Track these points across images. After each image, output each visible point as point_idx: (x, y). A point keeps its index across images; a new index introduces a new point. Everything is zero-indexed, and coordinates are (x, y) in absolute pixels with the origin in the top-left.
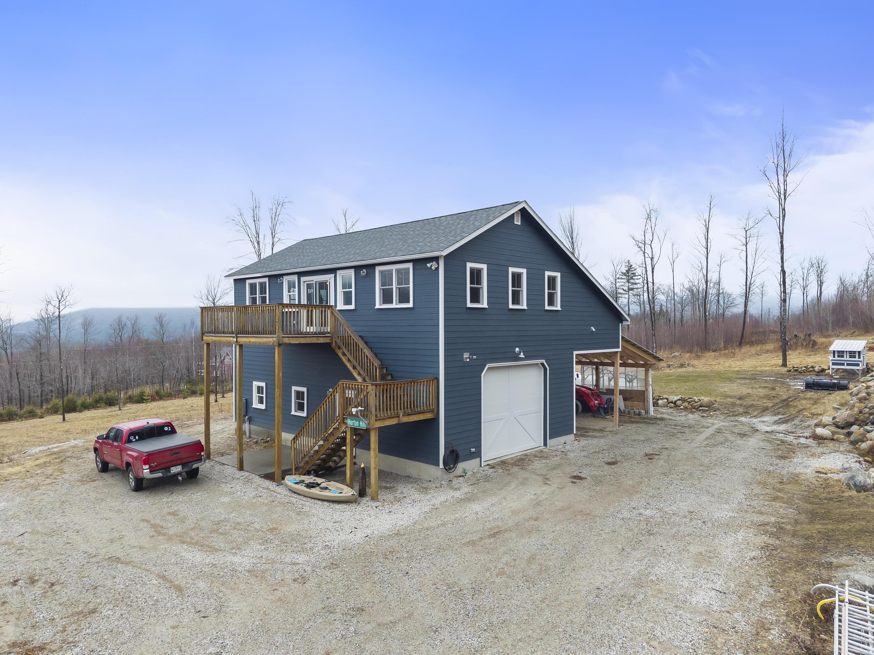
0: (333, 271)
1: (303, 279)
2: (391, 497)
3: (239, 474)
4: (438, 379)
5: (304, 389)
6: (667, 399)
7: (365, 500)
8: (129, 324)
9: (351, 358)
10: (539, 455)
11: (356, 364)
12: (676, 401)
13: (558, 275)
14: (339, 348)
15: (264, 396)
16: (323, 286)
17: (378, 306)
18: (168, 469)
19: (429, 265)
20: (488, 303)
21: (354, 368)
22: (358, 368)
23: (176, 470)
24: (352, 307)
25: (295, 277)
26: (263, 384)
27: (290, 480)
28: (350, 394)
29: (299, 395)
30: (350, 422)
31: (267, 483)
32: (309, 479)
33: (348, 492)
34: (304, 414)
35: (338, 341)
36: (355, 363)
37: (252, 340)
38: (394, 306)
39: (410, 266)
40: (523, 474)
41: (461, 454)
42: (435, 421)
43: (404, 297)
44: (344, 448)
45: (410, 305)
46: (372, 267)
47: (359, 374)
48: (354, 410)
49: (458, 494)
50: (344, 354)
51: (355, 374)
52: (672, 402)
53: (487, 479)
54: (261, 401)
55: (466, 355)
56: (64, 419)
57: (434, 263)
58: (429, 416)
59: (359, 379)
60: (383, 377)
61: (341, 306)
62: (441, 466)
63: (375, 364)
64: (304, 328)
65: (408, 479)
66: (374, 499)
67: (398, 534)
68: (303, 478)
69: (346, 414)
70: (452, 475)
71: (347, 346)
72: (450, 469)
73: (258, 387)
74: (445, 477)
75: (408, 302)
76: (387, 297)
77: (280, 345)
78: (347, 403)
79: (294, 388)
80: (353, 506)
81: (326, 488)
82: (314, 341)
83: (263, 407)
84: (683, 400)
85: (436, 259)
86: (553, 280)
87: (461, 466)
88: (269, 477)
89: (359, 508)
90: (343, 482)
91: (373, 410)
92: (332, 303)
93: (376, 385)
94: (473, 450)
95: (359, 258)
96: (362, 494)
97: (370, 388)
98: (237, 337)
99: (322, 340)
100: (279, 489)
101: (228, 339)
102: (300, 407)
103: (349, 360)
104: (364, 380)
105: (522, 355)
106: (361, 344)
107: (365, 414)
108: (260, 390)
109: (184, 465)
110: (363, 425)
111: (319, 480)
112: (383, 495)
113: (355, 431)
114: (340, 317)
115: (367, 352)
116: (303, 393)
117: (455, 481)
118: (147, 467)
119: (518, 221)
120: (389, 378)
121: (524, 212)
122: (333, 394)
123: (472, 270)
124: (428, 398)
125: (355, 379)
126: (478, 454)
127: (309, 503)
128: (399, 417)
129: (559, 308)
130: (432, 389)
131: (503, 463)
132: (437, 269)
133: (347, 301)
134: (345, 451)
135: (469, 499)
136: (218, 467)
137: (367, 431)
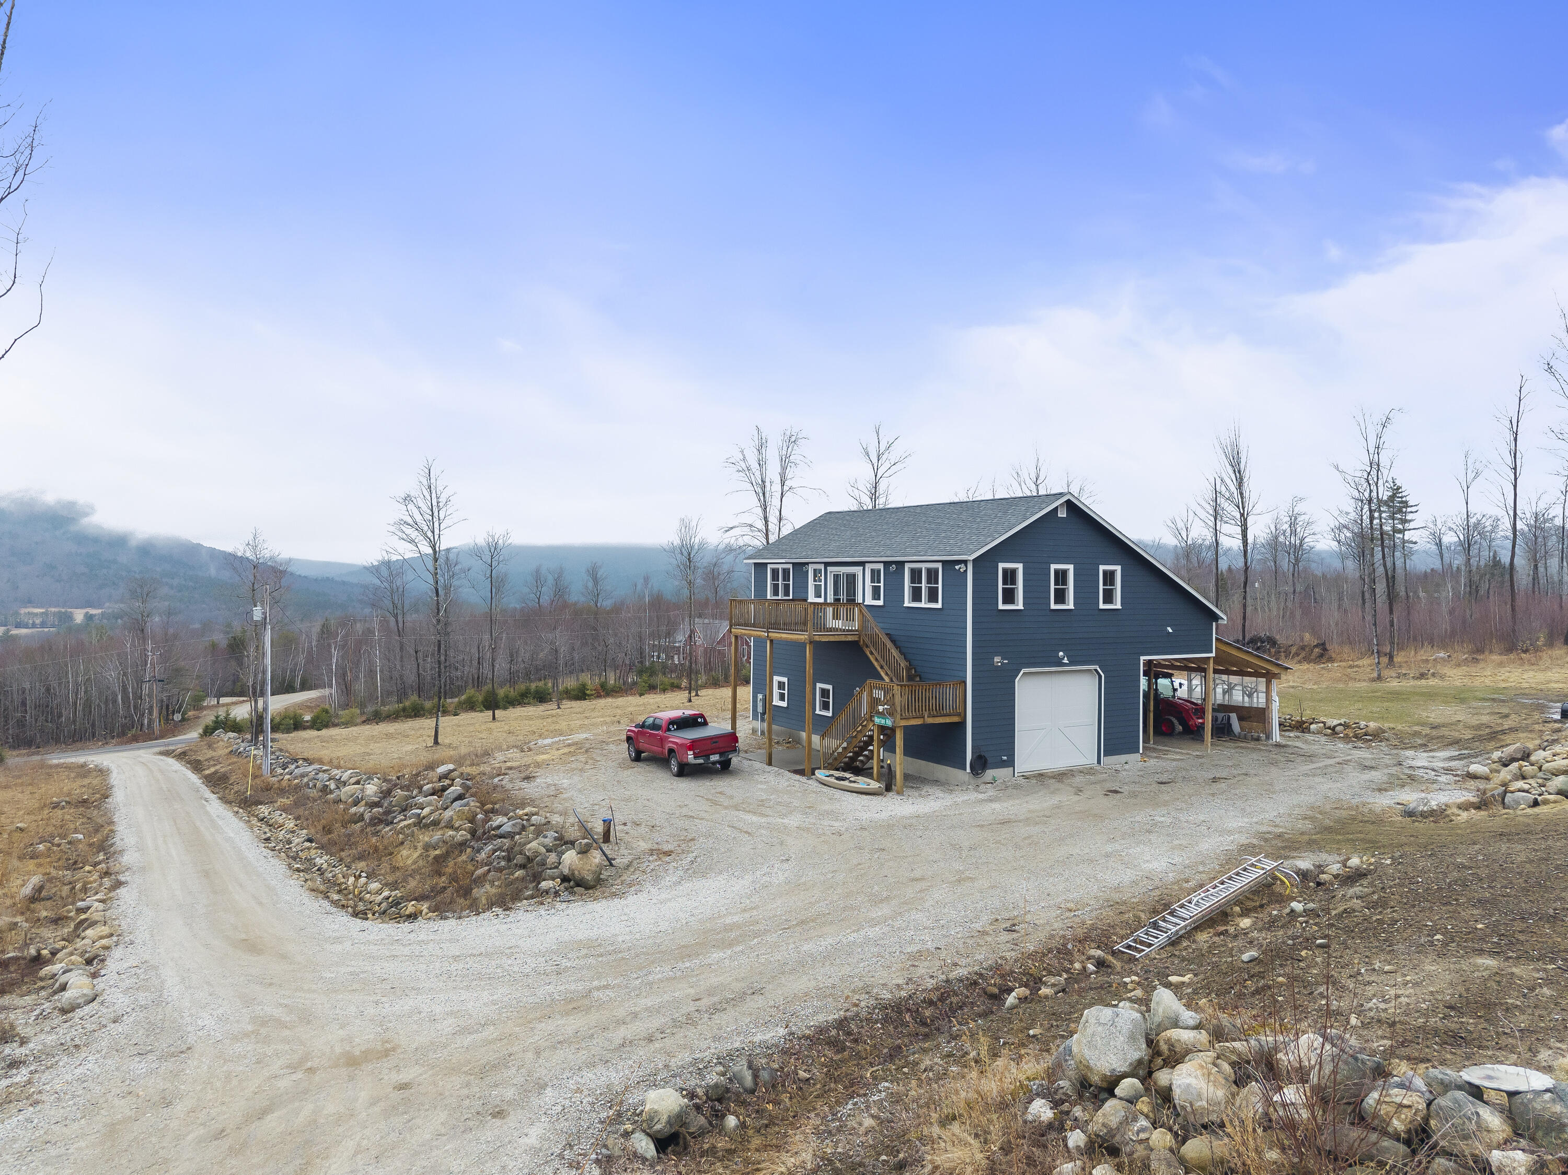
0: (862, 564)
1: (830, 569)
2: (916, 794)
3: (769, 768)
4: (965, 683)
5: (830, 687)
6: (1324, 723)
7: (890, 794)
8: (551, 580)
9: (879, 658)
10: (1087, 771)
11: (884, 664)
12: (1335, 727)
13: (1118, 569)
14: (867, 646)
15: (786, 692)
16: (852, 578)
17: (906, 604)
18: (707, 756)
19: (957, 567)
20: (1024, 605)
21: (882, 667)
22: (885, 667)
23: (715, 758)
24: (880, 603)
25: (822, 567)
26: (785, 680)
27: (820, 774)
28: (879, 694)
29: (825, 693)
30: (877, 720)
31: (798, 777)
32: (837, 774)
33: (874, 785)
34: (829, 714)
35: (866, 640)
36: (882, 662)
37: (784, 636)
38: (923, 605)
39: (939, 566)
40: (1058, 785)
41: (990, 760)
42: (963, 724)
43: (933, 597)
44: (871, 748)
45: (939, 605)
46: (902, 564)
47: (887, 674)
48: (881, 708)
49: (981, 796)
50: (872, 653)
51: (883, 674)
52: (1329, 728)
53: (1016, 787)
54: (782, 697)
55: (997, 659)
56: (494, 718)
57: (963, 565)
58: (956, 719)
59: (887, 679)
60: (910, 678)
61: (869, 601)
62: (968, 770)
63: (902, 665)
64: (831, 623)
65: (936, 782)
66: (898, 793)
67: (918, 816)
68: (832, 772)
69: (873, 712)
70: (980, 781)
71: (875, 644)
72: (978, 774)
73: (779, 682)
74: (972, 781)
75: (937, 602)
76: (916, 596)
77: (811, 642)
78: (874, 702)
79: (819, 685)
80: (880, 798)
81: (854, 782)
82: (843, 639)
83: (784, 704)
84: (1346, 726)
85: (965, 562)
86: (1109, 577)
87: (990, 773)
88: (801, 772)
89: (885, 799)
90: (872, 778)
91: (899, 710)
92: (860, 601)
93: (901, 686)
94: (1005, 758)
95: (889, 553)
96: (888, 789)
97: (895, 687)
98: (768, 632)
99: (850, 638)
100: (810, 782)
101: (759, 633)
102: (825, 706)
103: (876, 660)
104: (891, 680)
105: (1066, 661)
106: (889, 644)
107: (891, 713)
108: (781, 685)
109: (721, 754)
110: (889, 723)
111: (847, 775)
112: (907, 792)
113: (882, 729)
114: (868, 615)
115: (894, 652)
116: (829, 691)
117: (982, 787)
118: (691, 753)
119: (1062, 514)
120: (918, 679)
121: (1070, 505)
122: (861, 693)
123: (1005, 571)
124: (954, 700)
125: (883, 679)
126: (1011, 763)
127: (838, 794)
128: (923, 717)
129: (1119, 606)
130: (959, 692)
131: (1041, 775)
132: (966, 571)
133: (876, 596)
134: (872, 751)
135: (991, 800)
136: (746, 763)
137: (893, 730)
